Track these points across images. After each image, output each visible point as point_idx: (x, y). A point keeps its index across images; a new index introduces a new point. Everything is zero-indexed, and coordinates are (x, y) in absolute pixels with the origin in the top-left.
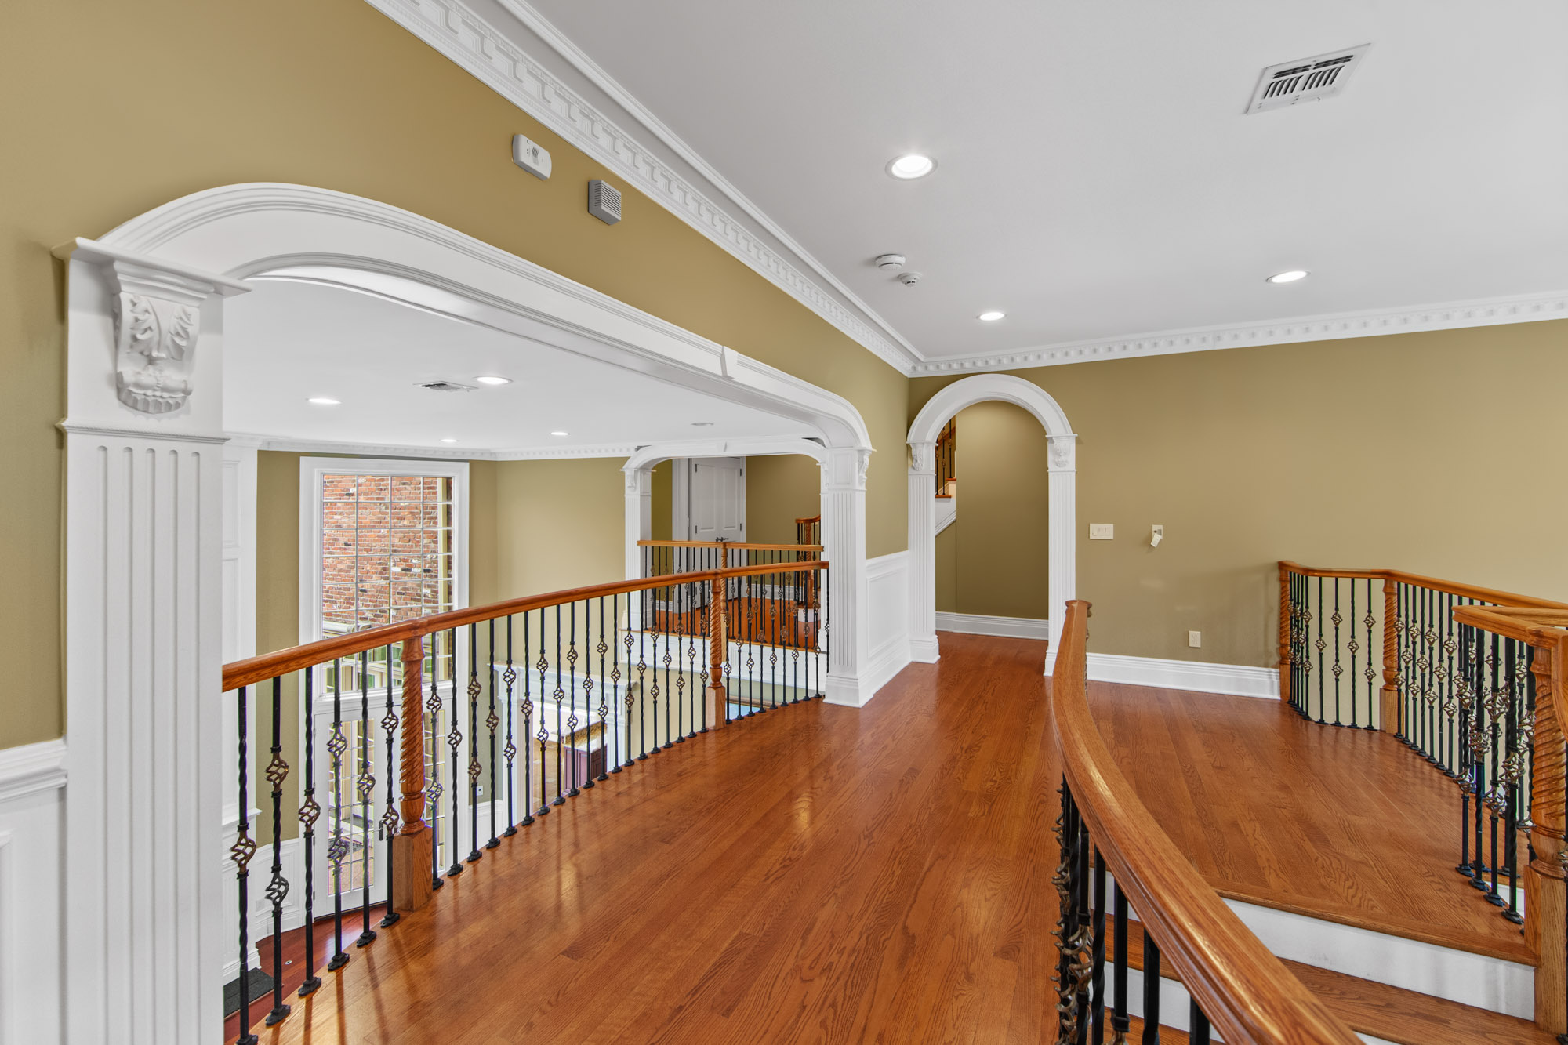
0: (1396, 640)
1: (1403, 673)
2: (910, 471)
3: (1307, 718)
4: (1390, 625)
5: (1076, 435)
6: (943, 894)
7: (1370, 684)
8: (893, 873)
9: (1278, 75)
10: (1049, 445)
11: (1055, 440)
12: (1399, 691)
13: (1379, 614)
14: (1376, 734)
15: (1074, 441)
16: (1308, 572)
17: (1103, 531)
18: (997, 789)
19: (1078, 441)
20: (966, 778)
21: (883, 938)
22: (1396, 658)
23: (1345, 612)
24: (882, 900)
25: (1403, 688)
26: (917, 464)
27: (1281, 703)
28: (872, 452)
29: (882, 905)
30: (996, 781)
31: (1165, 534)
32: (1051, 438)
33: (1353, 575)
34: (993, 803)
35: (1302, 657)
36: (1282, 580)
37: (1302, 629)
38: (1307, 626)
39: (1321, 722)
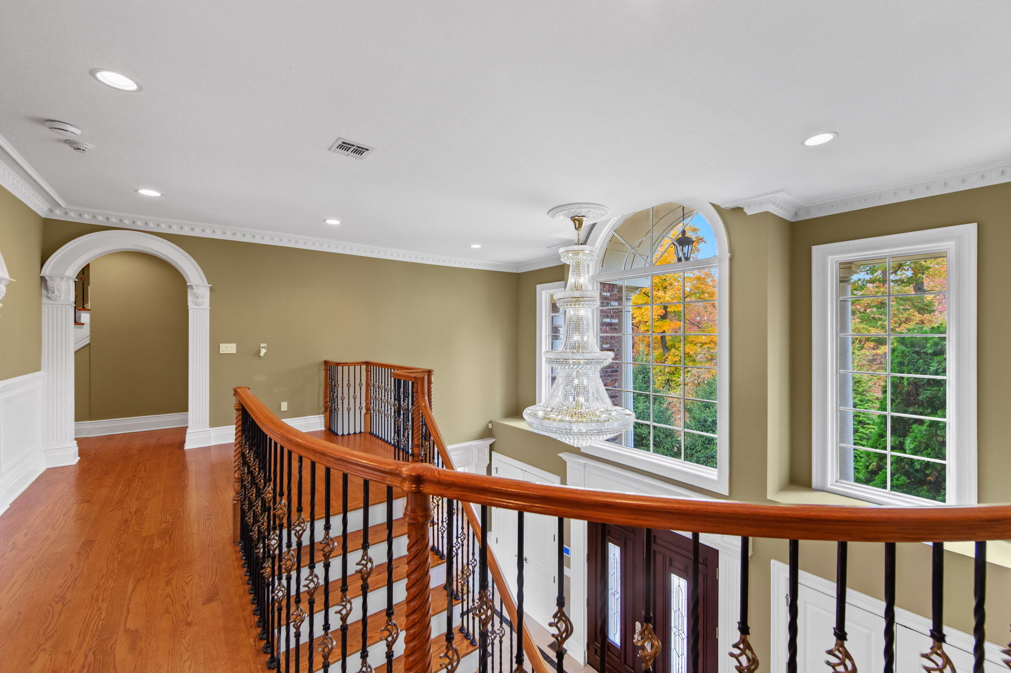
0: (370, 391)
1: (372, 405)
2: (45, 300)
3: (337, 435)
4: (368, 385)
5: (211, 285)
6: (151, 598)
7: (361, 412)
8: (100, 608)
9: (343, 143)
10: (189, 291)
11: (194, 287)
12: (371, 413)
13: (364, 381)
14: (363, 434)
15: (209, 289)
16: (338, 364)
17: (228, 348)
18: (171, 525)
19: (212, 289)
20: (142, 529)
21: (109, 646)
22: (370, 399)
23: (352, 382)
24: (98, 626)
25: (372, 411)
26: (53, 295)
27: (325, 430)
28: (10, 281)
29: (99, 630)
30: (169, 522)
31: (268, 348)
32: (191, 286)
33: (355, 364)
34: (171, 535)
35: (335, 406)
36: (326, 370)
37: (335, 392)
38: (337, 391)
39: (343, 435)
